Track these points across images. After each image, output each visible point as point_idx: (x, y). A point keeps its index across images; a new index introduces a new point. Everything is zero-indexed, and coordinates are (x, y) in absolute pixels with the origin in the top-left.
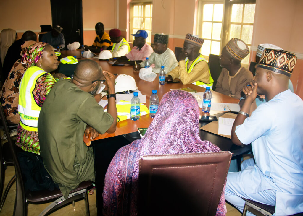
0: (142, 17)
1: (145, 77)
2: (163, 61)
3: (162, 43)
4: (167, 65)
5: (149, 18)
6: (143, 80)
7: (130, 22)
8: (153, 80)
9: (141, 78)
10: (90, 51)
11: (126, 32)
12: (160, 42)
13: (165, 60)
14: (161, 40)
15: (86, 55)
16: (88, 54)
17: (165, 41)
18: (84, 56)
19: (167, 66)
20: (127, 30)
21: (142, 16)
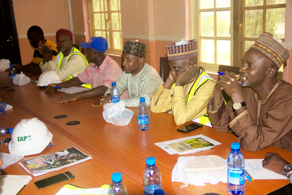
0: (106, 12)
1: (113, 119)
2: (140, 86)
3: (138, 56)
4: (146, 92)
5: (117, 14)
6: (111, 124)
7: (89, 21)
8: (127, 124)
9: (107, 121)
10: (24, 73)
11: (84, 37)
12: (136, 54)
13: (142, 85)
14: (138, 50)
15: (18, 79)
16: (21, 79)
17: (142, 52)
18: (15, 82)
19: (147, 94)
20: (86, 34)
21: (106, 10)
